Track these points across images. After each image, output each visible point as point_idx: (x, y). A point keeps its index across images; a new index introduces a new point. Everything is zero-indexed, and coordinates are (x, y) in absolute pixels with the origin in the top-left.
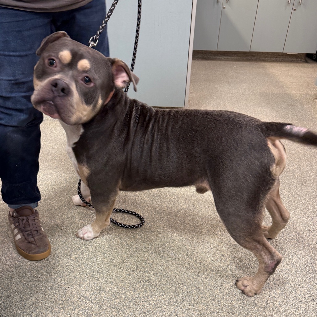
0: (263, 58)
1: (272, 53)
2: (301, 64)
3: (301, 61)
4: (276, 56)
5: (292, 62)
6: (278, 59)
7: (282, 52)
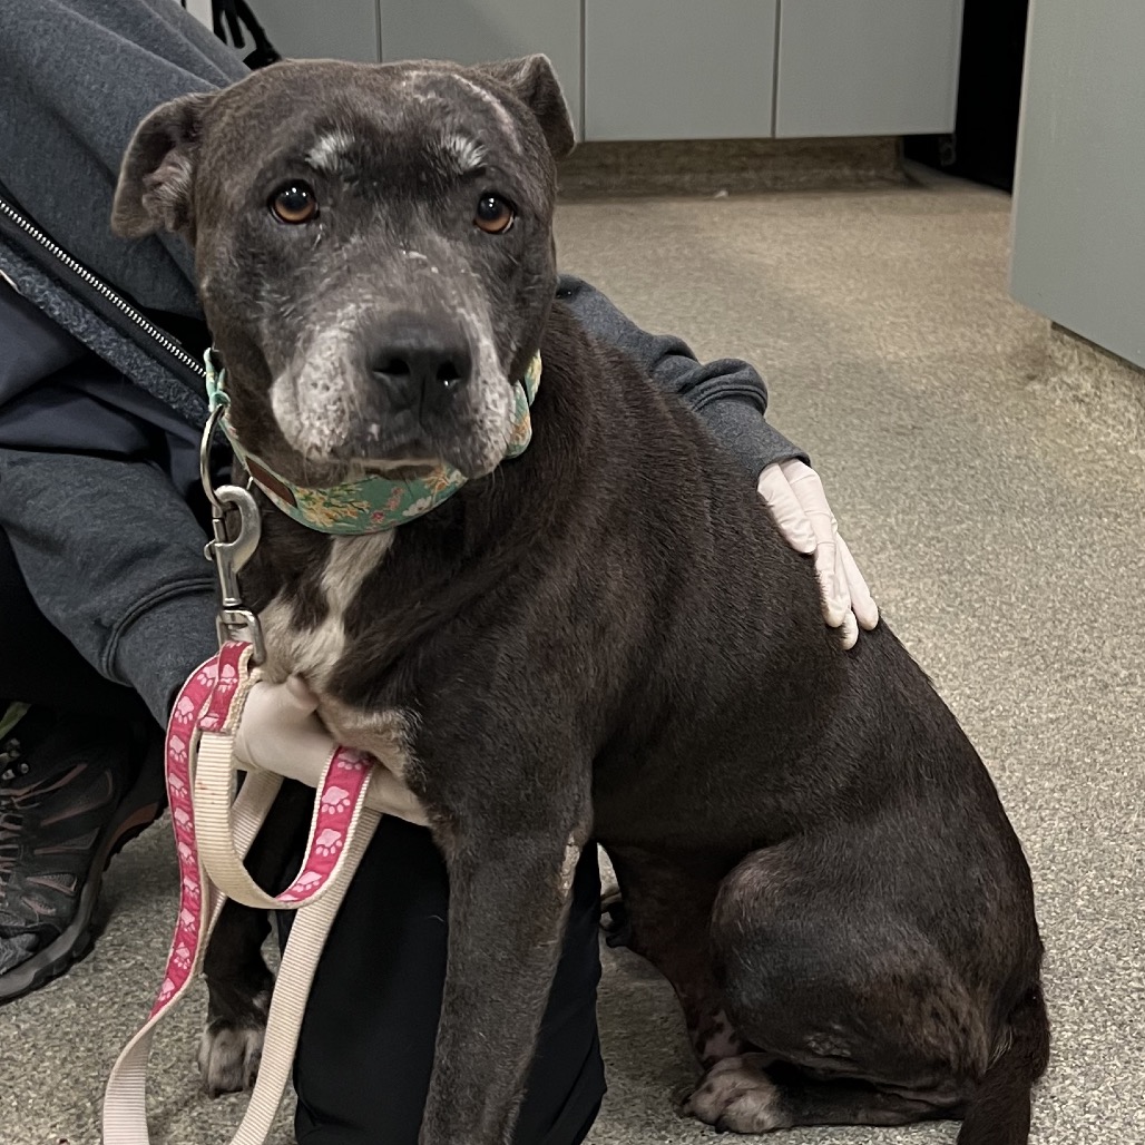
0: (668, 178)
1: (713, 143)
2: (885, 198)
3: (882, 178)
4: (735, 163)
5: (832, 186)
6: (750, 175)
7: (767, 134)
